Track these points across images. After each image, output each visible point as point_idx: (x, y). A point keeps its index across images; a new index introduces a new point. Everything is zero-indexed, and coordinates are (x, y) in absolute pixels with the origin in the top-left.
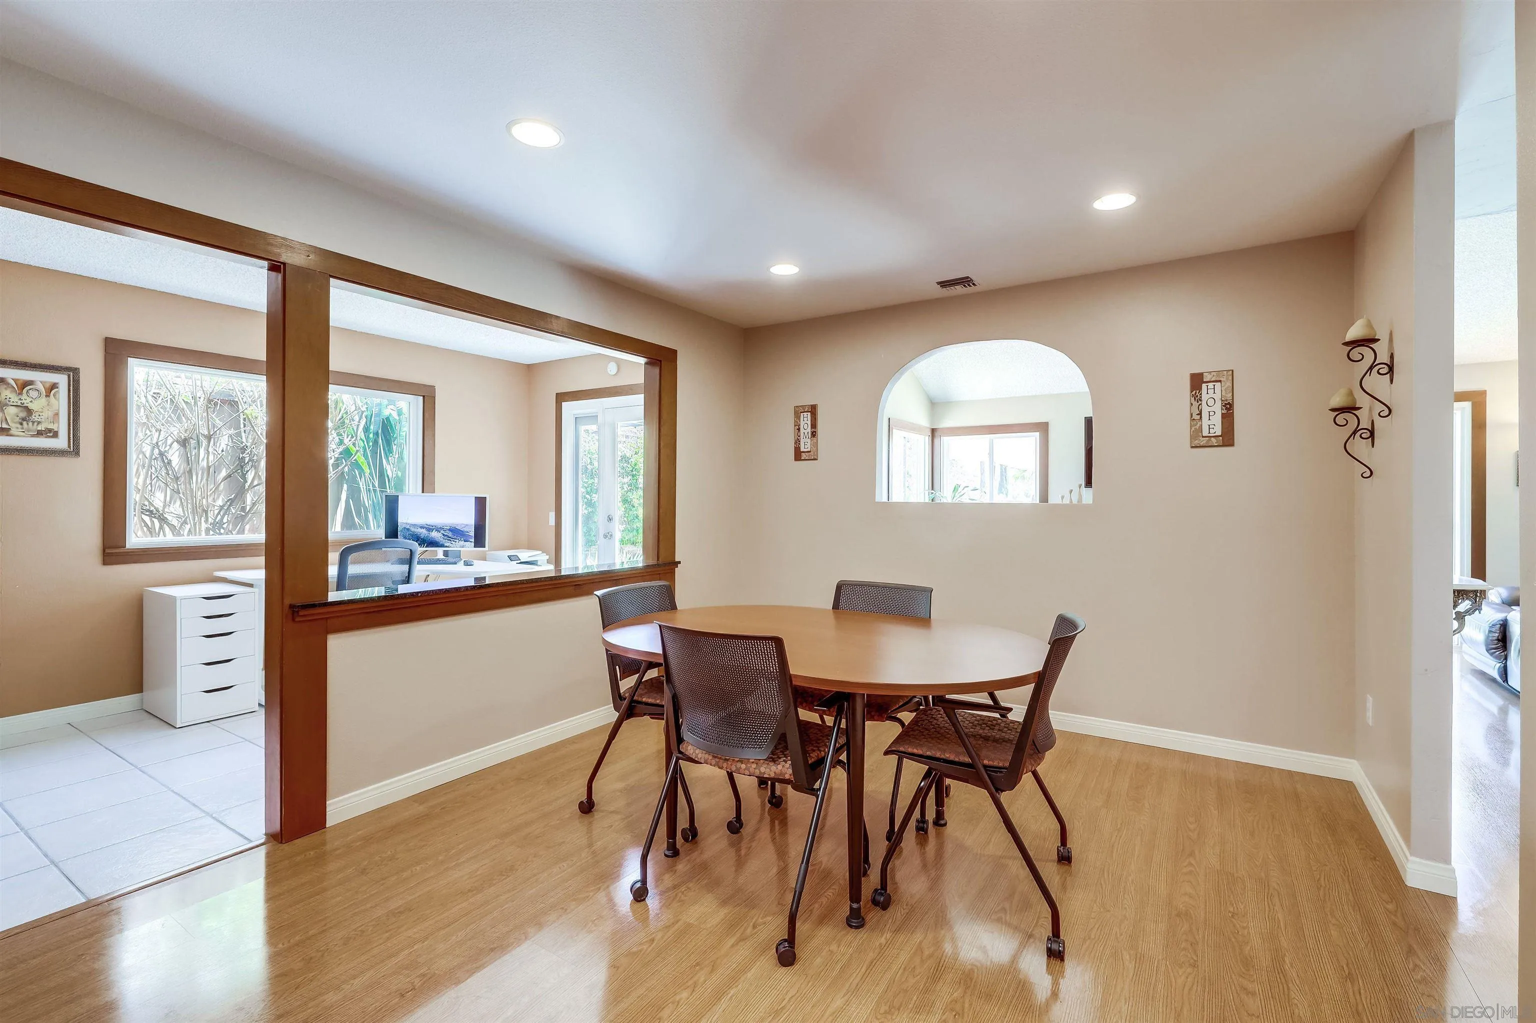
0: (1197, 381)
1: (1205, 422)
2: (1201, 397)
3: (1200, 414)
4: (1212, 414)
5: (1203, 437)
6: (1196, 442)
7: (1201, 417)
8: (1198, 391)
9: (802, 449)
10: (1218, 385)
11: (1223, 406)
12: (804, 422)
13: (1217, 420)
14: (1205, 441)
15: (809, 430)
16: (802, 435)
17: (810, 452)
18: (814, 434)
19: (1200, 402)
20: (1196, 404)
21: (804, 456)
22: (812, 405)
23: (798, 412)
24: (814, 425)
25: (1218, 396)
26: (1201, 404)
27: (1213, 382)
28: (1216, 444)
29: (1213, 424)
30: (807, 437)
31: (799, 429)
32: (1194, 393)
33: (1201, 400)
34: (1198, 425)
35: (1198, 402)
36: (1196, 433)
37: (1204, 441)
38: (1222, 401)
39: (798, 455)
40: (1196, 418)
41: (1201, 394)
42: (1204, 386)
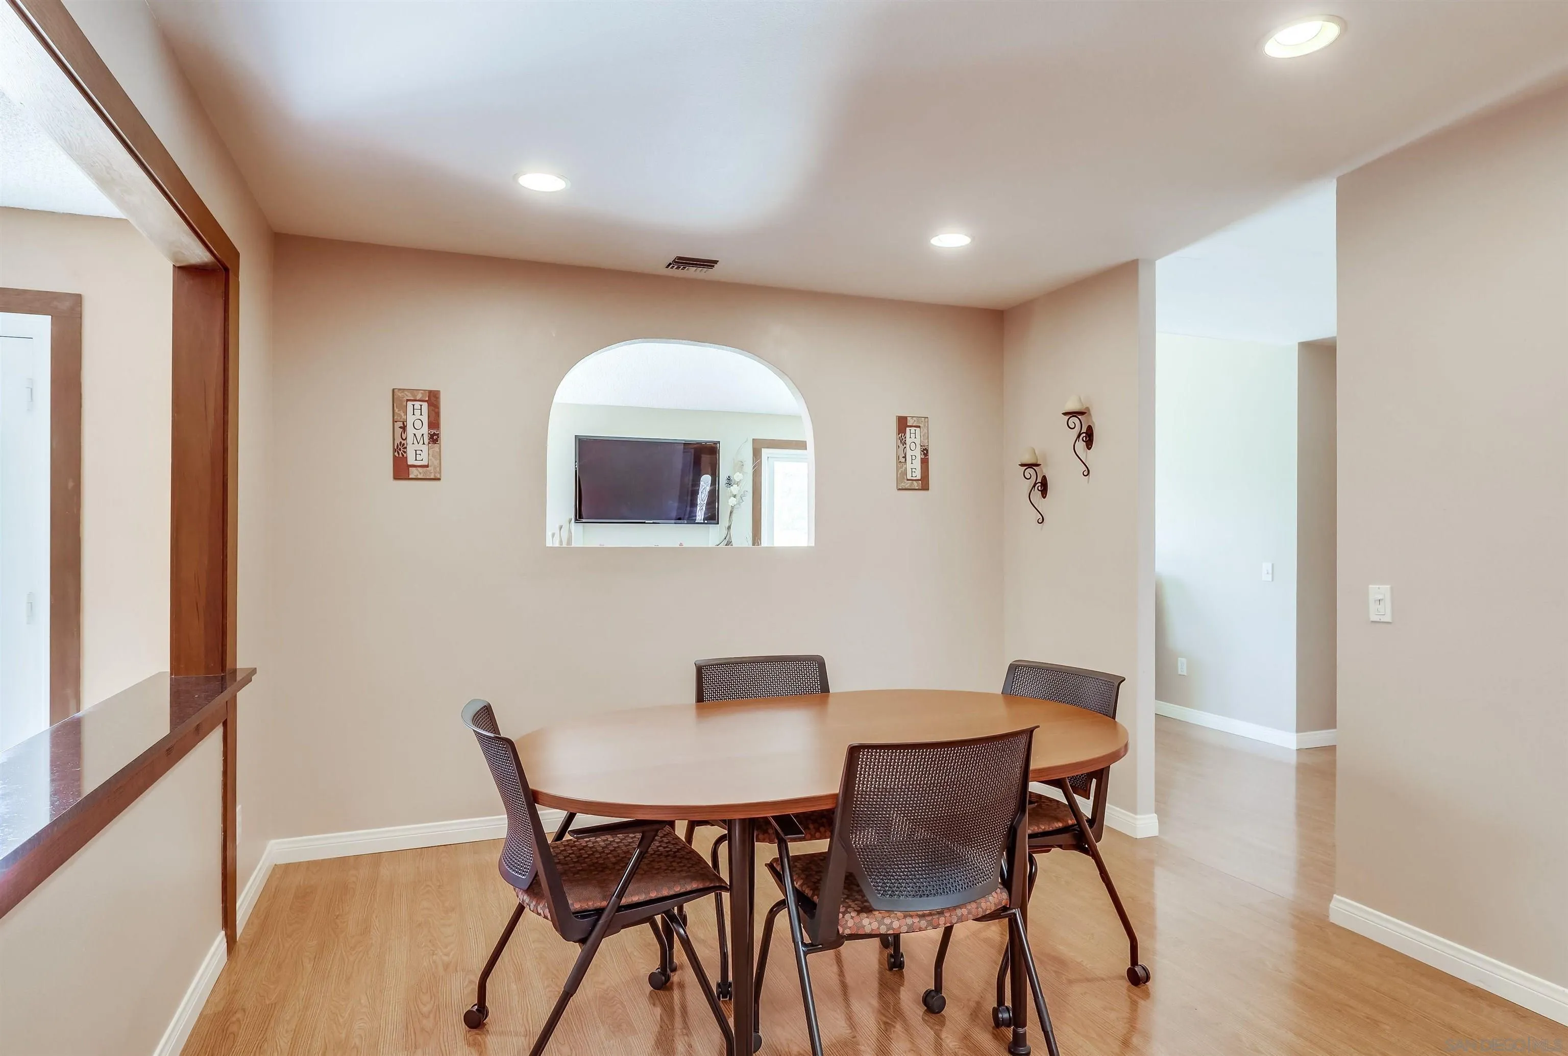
0: (902, 424)
1: (909, 466)
2: (905, 440)
3: (905, 457)
4: (914, 457)
5: (908, 480)
6: (902, 485)
7: (906, 460)
8: (903, 435)
9: (411, 461)
10: (918, 429)
11: (922, 451)
12: (414, 418)
13: (917, 464)
14: (909, 484)
15: (425, 430)
16: (410, 438)
17: (427, 466)
18: (434, 439)
19: (905, 446)
20: (902, 447)
21: (414, 473)
22: (430, 392)
23: (399, 400)
24: (434, 423)
25: (918, 442)
26: (905, 447)
27: (915, 427)
28: (917, 488)
29: (914, 468)
30: (421, 442)
31: (404, 428)
32: (900, 435)
33: (905, 444)
34: (904, 468)
35: (903, 445)
36: (902, 475)
37: (907, 484)
38: (921, 446)
39: (401, 469)
40: (902, 460)
41: (905, 438)
42: (908, 429)
